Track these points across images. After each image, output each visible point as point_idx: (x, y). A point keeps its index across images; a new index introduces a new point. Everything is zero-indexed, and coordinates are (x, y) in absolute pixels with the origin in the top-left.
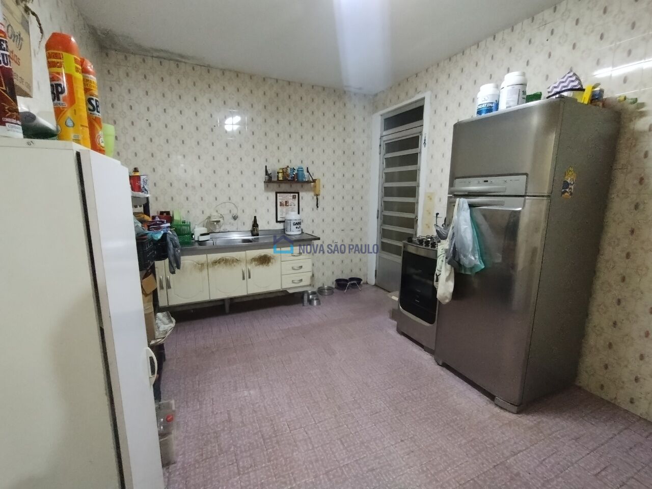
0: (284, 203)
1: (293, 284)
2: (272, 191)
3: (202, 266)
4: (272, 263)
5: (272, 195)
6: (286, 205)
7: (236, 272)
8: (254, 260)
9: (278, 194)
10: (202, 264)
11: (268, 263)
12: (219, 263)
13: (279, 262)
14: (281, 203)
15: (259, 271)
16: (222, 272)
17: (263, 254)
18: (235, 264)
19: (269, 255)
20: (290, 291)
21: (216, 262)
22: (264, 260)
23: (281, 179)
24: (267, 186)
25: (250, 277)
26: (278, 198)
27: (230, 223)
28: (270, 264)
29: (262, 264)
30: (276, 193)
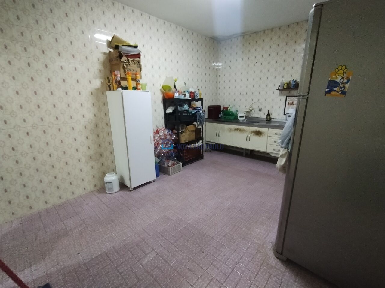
0: (291, 103)
1: (273, 151)
2: (284, 95)
3: (230, 130)
4: (262, 136)
5: (284, 98)
6: (292, 104)
7: (244, 135)
8: (253, 132)
9: (288, 98)
10: (231, 129)
11: (260, 135)
12: (237, 130)
13: (267, 135)
14: (289, 103)
15: (255, 138)
16: (238, 134)
17: (258, 130)
18: (244, 132)
19: (261, 131)
20: (272, 155)
21: (236, 129)
22: (258, 133)
23: (285, 87)
24: (281, 93)
25: (250, 140)
26: (287, 99)
27: (257, 113)
28: (261, 136)
29: (257, 135)
30: (287, 97)
